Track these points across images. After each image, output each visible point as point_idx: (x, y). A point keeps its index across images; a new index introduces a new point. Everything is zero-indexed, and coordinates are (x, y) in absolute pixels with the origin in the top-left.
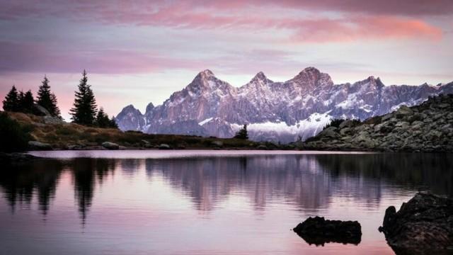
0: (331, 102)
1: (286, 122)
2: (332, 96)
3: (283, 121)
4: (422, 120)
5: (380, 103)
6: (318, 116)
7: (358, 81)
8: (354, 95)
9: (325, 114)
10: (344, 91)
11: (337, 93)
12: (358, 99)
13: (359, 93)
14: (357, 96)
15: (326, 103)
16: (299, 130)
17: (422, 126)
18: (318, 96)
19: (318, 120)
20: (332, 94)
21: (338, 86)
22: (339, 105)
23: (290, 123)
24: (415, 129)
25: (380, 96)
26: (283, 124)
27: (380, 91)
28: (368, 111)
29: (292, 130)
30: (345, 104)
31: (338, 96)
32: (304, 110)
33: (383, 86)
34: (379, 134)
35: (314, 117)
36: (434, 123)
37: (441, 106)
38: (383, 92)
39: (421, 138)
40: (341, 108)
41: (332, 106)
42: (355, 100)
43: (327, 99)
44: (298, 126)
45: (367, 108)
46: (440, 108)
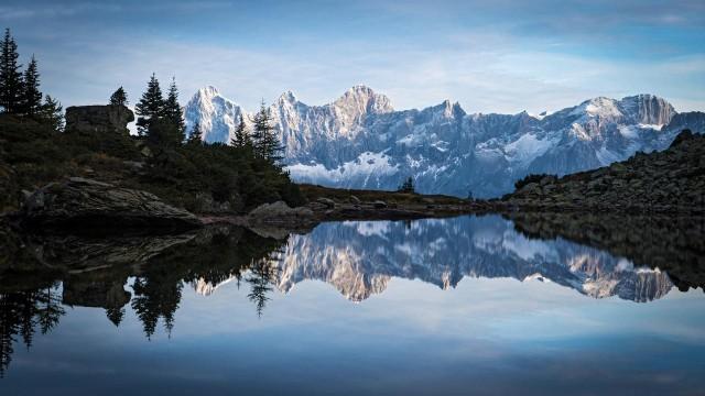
0: (390, 136)
1: (325, 165)
2: (391, 128)
3: (319, 162)
4: (640, 178)
5: (460, 137)
6: (372, 156)
7: (429, 106)
8: (423, 126)
9: (382, 153)
10: (408, 120)
11: (398, 124)
12: (429, 133)
13: (431, 124)
14: (427, 127)
15: (383, 137)
16: (342, 176)
17: (643, 185)
18: (371, 127)
19: (371, 162)
20: (391, 125)
21: (400, 113)
22: (402, 141)
23: (330, 166)
24: (636, 188)
25: (460, 128)
26: (320, 167)
27: (461, 122)
28: (442, 150)
29: (332, 176)
30: (410, 139)
31: (400, 127)
32: (350, 148)
33: (465, 114)
34: (593, 192)
35: (364, 157)
36: (656, 182)
37: (657, 163)
38: (464, 122)
39: (645, 197)
40: (404, 144)
41: (391, 141)
42: (424, 134)
43: (384, 131)
44: (342, 170)
45: (440, 146)
46: (656, 166)
